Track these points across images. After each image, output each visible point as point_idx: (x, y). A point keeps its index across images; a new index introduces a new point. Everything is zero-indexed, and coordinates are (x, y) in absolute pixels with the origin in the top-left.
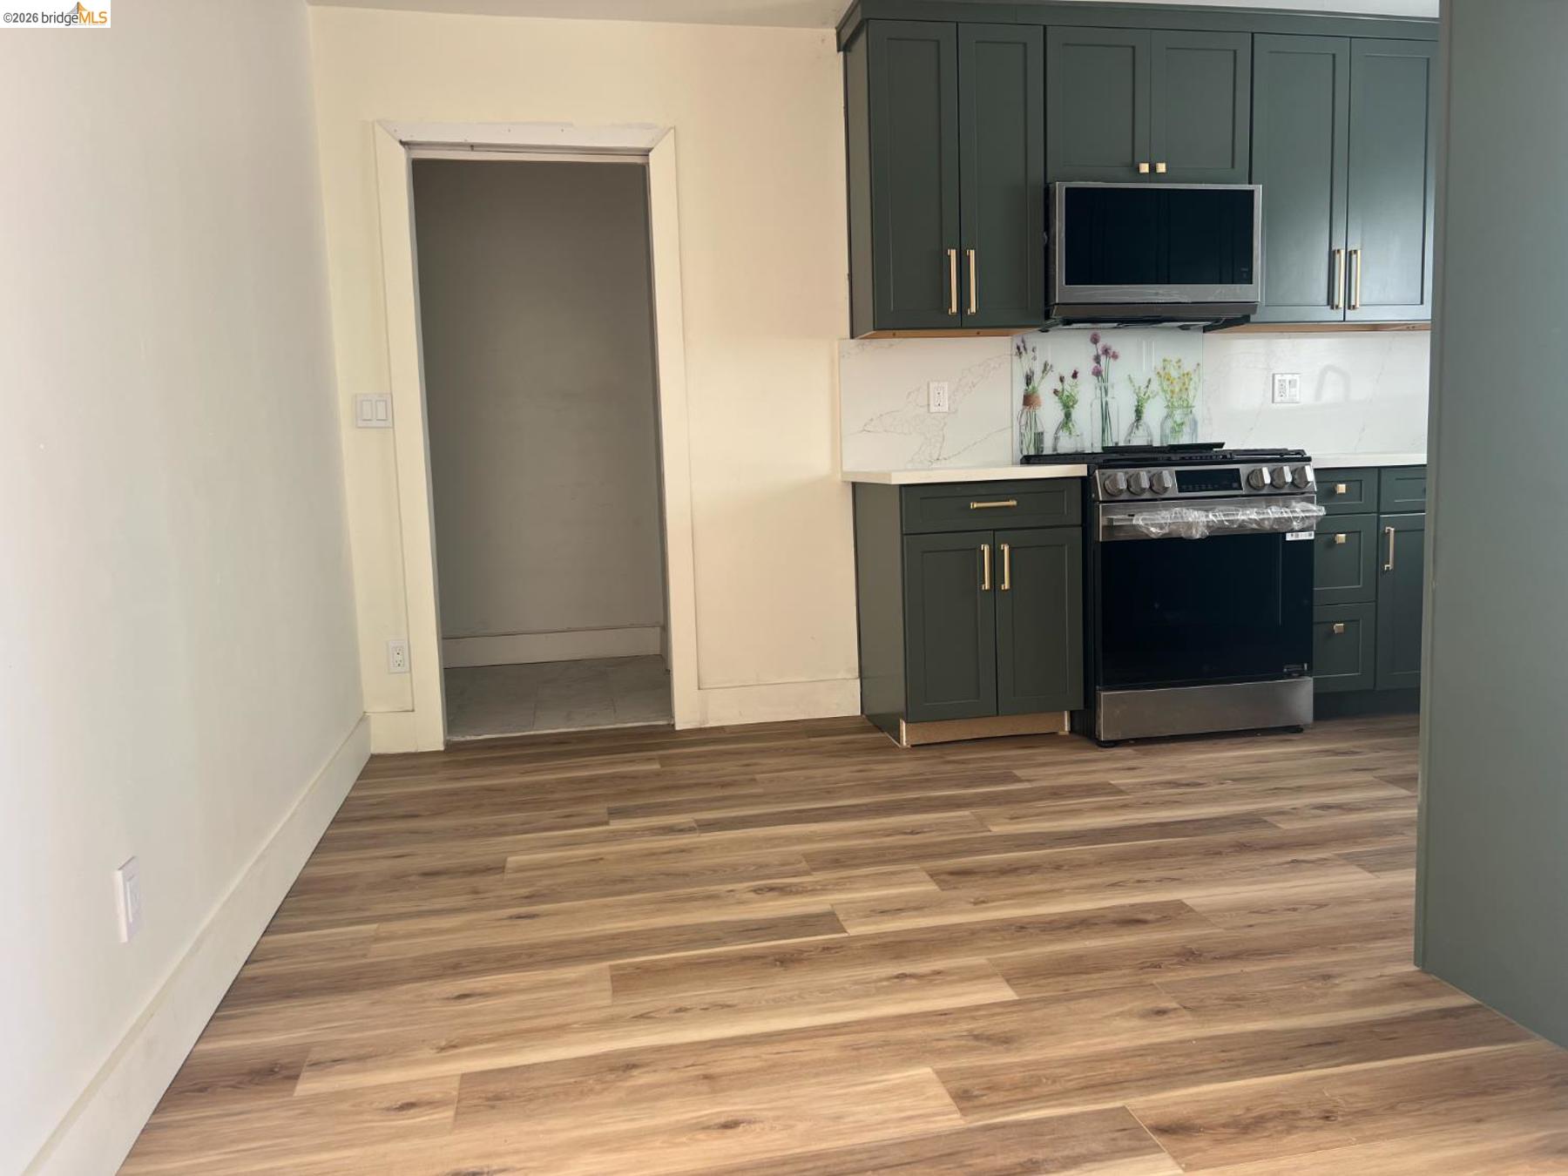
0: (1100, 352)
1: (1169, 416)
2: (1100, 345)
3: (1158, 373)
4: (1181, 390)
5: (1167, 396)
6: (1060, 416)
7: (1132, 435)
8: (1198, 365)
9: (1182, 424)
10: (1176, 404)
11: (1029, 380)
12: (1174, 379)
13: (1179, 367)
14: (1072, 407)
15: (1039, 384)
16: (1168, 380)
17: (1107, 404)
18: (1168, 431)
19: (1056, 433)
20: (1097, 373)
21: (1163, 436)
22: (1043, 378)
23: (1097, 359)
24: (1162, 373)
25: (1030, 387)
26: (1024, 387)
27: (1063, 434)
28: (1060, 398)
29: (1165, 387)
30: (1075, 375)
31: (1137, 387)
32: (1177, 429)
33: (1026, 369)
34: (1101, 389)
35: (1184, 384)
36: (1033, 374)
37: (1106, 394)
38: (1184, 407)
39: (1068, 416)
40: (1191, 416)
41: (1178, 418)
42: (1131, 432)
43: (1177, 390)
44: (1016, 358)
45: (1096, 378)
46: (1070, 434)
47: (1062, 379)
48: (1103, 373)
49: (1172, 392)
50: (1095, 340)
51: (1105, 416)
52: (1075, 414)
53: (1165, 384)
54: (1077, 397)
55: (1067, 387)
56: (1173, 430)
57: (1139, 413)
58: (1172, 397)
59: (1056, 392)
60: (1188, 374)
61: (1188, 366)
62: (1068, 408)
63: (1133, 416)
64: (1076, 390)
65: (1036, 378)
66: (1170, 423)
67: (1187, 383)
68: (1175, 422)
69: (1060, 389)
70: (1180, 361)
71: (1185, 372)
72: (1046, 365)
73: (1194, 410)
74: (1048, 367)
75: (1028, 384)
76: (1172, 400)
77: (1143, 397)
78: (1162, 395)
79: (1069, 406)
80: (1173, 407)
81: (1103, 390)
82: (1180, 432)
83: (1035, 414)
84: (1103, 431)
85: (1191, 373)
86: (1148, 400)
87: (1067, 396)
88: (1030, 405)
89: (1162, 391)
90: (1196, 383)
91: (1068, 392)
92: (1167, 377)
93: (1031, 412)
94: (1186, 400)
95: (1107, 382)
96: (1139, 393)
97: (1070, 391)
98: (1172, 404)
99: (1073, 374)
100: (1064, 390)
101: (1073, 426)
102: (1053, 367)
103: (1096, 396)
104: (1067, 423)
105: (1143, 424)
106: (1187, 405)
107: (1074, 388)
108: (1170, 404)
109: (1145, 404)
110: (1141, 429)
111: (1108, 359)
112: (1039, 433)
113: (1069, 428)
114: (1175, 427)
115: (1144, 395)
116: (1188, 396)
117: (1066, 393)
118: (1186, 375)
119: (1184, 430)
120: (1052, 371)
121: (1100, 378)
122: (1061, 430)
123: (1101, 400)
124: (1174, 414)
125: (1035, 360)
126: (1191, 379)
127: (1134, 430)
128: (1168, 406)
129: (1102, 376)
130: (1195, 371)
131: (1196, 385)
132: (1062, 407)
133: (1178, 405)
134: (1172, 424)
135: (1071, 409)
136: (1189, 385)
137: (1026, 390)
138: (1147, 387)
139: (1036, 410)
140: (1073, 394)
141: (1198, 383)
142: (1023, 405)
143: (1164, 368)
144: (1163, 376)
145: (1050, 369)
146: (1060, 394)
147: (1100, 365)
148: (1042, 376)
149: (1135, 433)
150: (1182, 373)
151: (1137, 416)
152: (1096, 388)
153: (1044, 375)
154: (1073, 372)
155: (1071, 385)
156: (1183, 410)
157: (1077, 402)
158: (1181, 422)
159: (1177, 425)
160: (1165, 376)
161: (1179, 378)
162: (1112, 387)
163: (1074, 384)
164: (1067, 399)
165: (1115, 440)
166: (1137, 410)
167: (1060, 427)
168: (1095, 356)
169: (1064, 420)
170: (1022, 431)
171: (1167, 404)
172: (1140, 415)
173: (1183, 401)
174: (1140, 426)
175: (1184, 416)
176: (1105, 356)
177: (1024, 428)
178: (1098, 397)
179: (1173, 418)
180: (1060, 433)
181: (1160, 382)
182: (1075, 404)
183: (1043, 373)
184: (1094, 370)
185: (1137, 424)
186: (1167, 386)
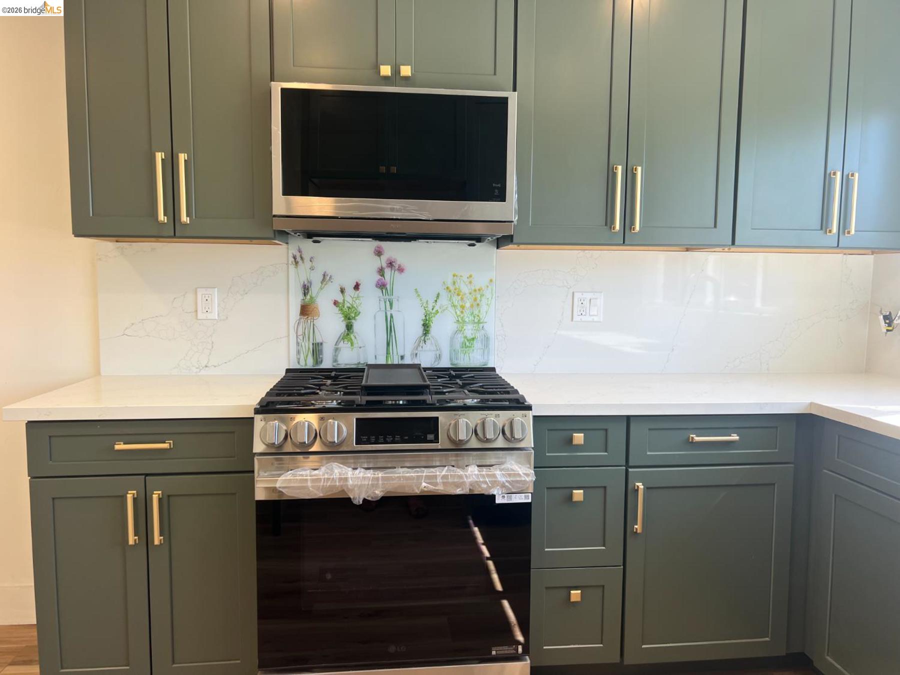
0: (384, 265)
1: (459, 331)
2: (384, 258)
3: (448, 288)
4: (472, 306)
5: (457, 310)
6: (341, 327)
7: (420, 348)
8: (491, 281)
9: (473, 339)
11: (306, 289)
12: (465, 294)
13: (470, 282)
14: (354, 318)
15: (317, 296)
16: (458, 295)
17: (392, 316)
18: (458, 346)
19: (336, 345)
20: (382, 286)
21: (453, 352)
22: (321, 289)
23: (381, 271)
24: (452, 288)
25: (308, 297)
26: (301, 297)
27: (344, 346)
28: (341, 310)
29: (455, 303)
30: (357, 287)
31: (424, 301)
32: (467, 344)
33: (303, 279)
34: (385, 302)
35: (475, 300)
36: (311, 285)
37: (391, 308)
38: (476, 323)
39: (349, 327)
40: (483, 332)
41: (469, 330)
42: (419, 345)
43: (468, 305)
44: (292, 268)
45: (380, 291)
46: (352, 344)
47: (342, 291)
48: (388, 287)
50: (379, 253)
51: (390, 329)
52: (357, 325)
53: (455, 299)
54: (360, 309)
55: (348, 299)
57: (426, 327)
58: (462, 313)
59: (336, 303)
61: (480, 281)
62: (349, 319)
63: (420, 330)
64: (357, 301)
65: (314, 290)
66: (460, 338)
67: (479, 299)
68: (466, 337)
69: (340, 300)
70: (471, 276)
71: (477, 288)
72: (325, 275)
73: (485, 325)
74: (328, 278)
75: (305, 294)
76: (462, 316)
77: (431, 311)
78: (452, 310)
79: (351, 318)
80: (464, 322)
81: (388, 303)
82: (470, 347)
83: (314, 324)
84: (388, 344)
85: (483, 289)
86: (436, 314)
87: (349, 308)
88: (308, 315)
89: (452, 306)
90: (488, 299)
91: (349, 303)
92: (457, 293)
93: (309, 321)
94: (478, 316)
95: (392, 295)
96: (427, 307)
97: (351, 303)
98: (462, 319)
99: (355, 286)
100: (345, 302)
101: (356, 338)
102: (332, 278)
103: (380, 309)
104: (348, 334)
105: (431, 338)
106: (479, 321)
107: (356, 299)
108: (460, 319)
109: (433, 318)
110: (428, 346)
111: (393, 271)
112: (318, 343)
113: (352, 340)
114: (465, 344)
115: (433, 309)
116: (479, 311)
117: (347, 305)
118: (478, 291)
119: (476, 346)
120: (332, 282)
121: (384, 291)
122: (342, 342)
123: (386, 313)
124: (465, 330)
125: (313, 270)
126: (483, 295)
127: (421, 345)
128: (458, 321)
129: (387, 289)
130: (488, 287)
131: (488, 301)
132: (343, 318)
133: (469, 321)
134: (463, 339)
135: (353, 321)
136: (481, 301)
137: (303, 299)
138: (436, 301)
139: (315, 321)
140: (355, 306)
141: (490, 299)
142: (300, 315)
143: (454, 283)
144: (452, 291)
145: (329, 280)
146: (341, 306)
147: (384, 277)
148: (321, 286)
149: (422, 347)
150: (473, 288)
151: (424, 329)
152: (380, 300)
153: (323, 285)
154: (355, 284)
155: (352, 296)
156: (475, 325)
157: (359, 314)
158: (472, 337)
159: (468, 340)
160: (455, 291)
161: (470, 294)
162: (398, 300)
163: (356, 296)
164: (349, 310)
165: (401, 353)
166: (424, 324)
167: (341, 338)
168: (379, 268)
169: (345, 331)
170: (299, 340)
171: (457, 319)
172: (428, 329)
173: (474, 317)
174: (428, 339)
175: (475, 331)
176: (390, 269)
177: (301, 337)
178: (382, 309)
179: (463, 333)
180: (341, 345)
181: (450, 296)
182: (357, 316)
183: (322, 283)
184: (378, 282)
185: (425, 338)
186: (457, 302)
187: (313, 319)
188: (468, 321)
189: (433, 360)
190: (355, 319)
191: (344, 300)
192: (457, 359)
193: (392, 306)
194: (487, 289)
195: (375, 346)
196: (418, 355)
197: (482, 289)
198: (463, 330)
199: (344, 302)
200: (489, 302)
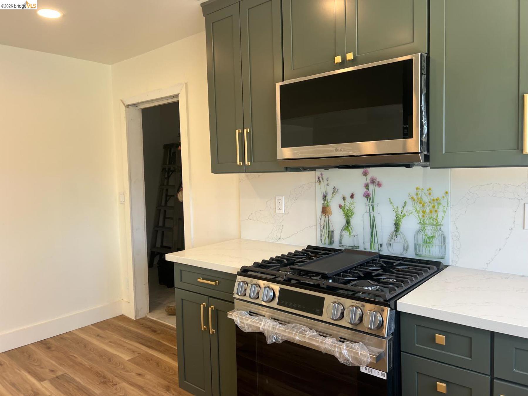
0: (369, 182)
1: (421, 230)
2: (369, 177)
3: (412, 198)
4: (431, 212)
5: (419, 215)
6: (343, 222)
7: (393, 240)
8: (447, 193)
9: (432, 237)
10: (427, 222)
11: (325, 197)
12: (425, 203)
13: (430, 194)
14: (351, 216)
15: (330, 202)
16: (420, 203)
17: (374, 217)
18: (420, 241)
19: (341, 233)
20: (367, 195)
21: (417, 246)
22: (332, 197)
23: (367, 186)
24: (415, 198)
25: (326, 202)
26: (322, 202)
27: (345, 234)
28: (343, 211)
29: (418, 209)
30: (352, 196)
31: (395, 207)
32: (428, 240)
33: (323, 191)
34: (369, 207)
35: (434, 207)
36: (327, 195)
37: (373, 211)
38: (434, 225)
39: (348, 222)
40: (440, 232)
41: (429, 231)
42: (392, 238)
43: (428, 211)
44: (317, 184)
45: (366, 199)
46: (350, 234)
47: (344, 199)
48: (371, 196)
49: (424, 212)
50: (365, 174)
51: (373, 226)
52: (353, 221)
53: (418, 206)
54: (354, 211)
55: (347, 204)
56: (425, 241)
57: (397, 226)
58: (423, 216)
59: (340, 206)
60: (437, 200)
61: (437, 193)
62: (348, 217)
63: (392, 228)
64: (353, 206)
65: (329, 197)
66: (421, 236)
67: (436, 206)
68: (426, 235)
69: (343, 205)
70: (430, 189)
71: (435, 198)
72: (334, 189)
73: (442, 228)
74: (336, 190)
75: (324, 200)
76: (423, 219)
77: (400, 214)
78: (416, 214)
79: (349, 216)
80: (425, 223)
81: (371, 208)
82: (430, 243)
83: (329, 219)
84: (372, 235)
86: (404, 217)
88: (325, 213)
89: (415, 211)
90: (444, 207)
91: (348, 207)
92: (419, 201)
93: (326, 217)
94: (436, 220)
95: (374, 202)
96: (397, 211)
97: (349, 207)
98: (423, 221)
99: (351, 196)
101: (352, 229)
102: (338, 190)
103: (366, 211)
104: (347, 227)
105: (400, 234)
106: (437, 223)
107: (352, 204)
108: (422, 221)
109: (402, 219)
110: (399, 239)
111: (374, 186)
112: (331, 231)
113: (349, 230)
115: (401, 213)
116: (437, 216)
117: (347, 208)
119: (434, 242)
120: (338, 193)
121: (369, 199)
122: (344, 231)
123: (370, 214)
124: (426, 229)
125: (328, 186)
126: (440, 204)
127: (394, 237)
128: (420, 222)
129: (370, 197)
130: (444, 197)
131: (444, 209)
132: (344, 216)
134: (424, 237)
135: (350, 218)
136: (438, 208)
137: (323, 204)
138: (404, 207)
139: (329, 217)
140: (351, 208)
141: (446, 207)
142: (322, 213)
143: (417, 194)
144: (416, 201)
145: (337, 192)
146: (343, 208)
147: (369, 190)
148: (332, 196)
149: (394, 240)
150: (432, 198)
151: (395, 227)
152: (366, 205)
153: (333, 195)
154: (351, 194)
155: (350, 203)
156: (433, 227)
157: (353, 214)
158: (431, 235)
159: (428, 238)
160: (418, 200)
161: (430, 202)
162: (377, 206)
163: (352, 202)
164: (348, 211)
165: (380, 242)
166: (396, 223)
167: (344, 229)
168: (365, 184)
169: (346, 225)
170: (321, 229)
171: (420, 221)
172: (398, 227)
173: (433, 220)
174: (398, 234)
175: (434, 231)
176: (372, 184)
177: (322, 226)
178: (367, 212)
179: (424, 232)
180: (344, 233)
181: (414, 204)
182: (353, 215)
183: (333, 194)
184: (365, 193)
185: (396, 233)
186: (419, 208)
187: (329, 216)
188: (428, 223)
189: (402, 250)
190: (351, 217)
191: (345, 205)
192: (420, 251)
193: (374, 210)
194: (443, 200)
195: (364, 236)
196: (391, 245)
197: (439, 199)
198: (424, 229)
200: (445, 210)
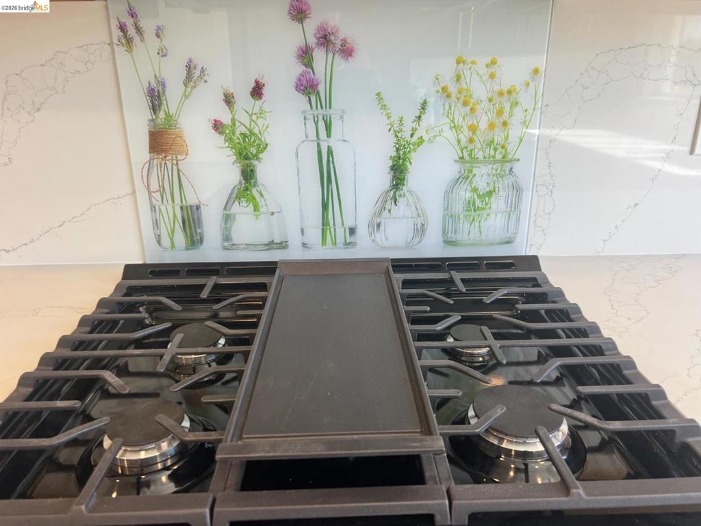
0: (312, 41)
1: (464, 178)
2: (311, 25)
3: (444, 89)
4: (491, 126)
5: (461, 136)
6: (233, 176)
7: (385, 214)
8: (536, 71)
9: (490, 193)
10: (480, 155)
11: (155, 98)
12: (479, 102)
13: (492, 76)
14: (256, 157)
15: (179, 108)
16: (465, 104)
17: (330, 152)
18: (458, 208)
19: (225, 208)
20: (307, 87)
22: (186, 96)
23: (305, 55)
24: (453, 89)
25: (162, 115)
26: (147, 114)
27: (242, 211)
28: (230, 140)
29: (459, 121)
30: (257, 91)
31: (395, 118)
32: (478, 203)
33: (148, 77)
34: (316, 123)
35: (500, 113)
36: (164, 88)
37: (329, 135)
38: (498, 161)
39: (248, 175)
40: (510, 179)
41: (482, 178)
42: (383, 208)
43: (483, 125)
44: (120, 51)
45: (304, 99)
46: (256, 208)
47: (229, 100)
48: (321, 88)
49: (473, 129)
50: (299, 14)
51: (327, 177)
52: (264, 170)
53: (459, 112)
54: (267, 138)
55: (243, 118)
56: (470, 206)
57: (398, 172)
58: (471, 141)
59: (217, 126)
60: (509, 92)
61: (512, 74)
62: (247, 158)
63: (386, 180)
64: (260, 122)
65: (172, 97)
66: (464, 194)
67: (507, 111)
68: (475, 190)
69: (226, 118)
70: (493, 63)
71: (505, 89)
72: (190, 67)
73: (517, 168)
74: (197, 73)
75: (155, 108)
76: (471, 147)
77: (408, 138)
78: (449, 134)
79: (250, 155)
80: (474, 159)
81: (322, 125)
82: (483, 209)
83: (178, 170)
84: (325, 206)
85: (518, 90)
86: (418, 146)
87: (244, 135)
88: (163, 151)
89: (451, 128)
90: (526, 111)
91: (246, 127)
92: (463, 98)
93: (169, 164)
94: (503, 147)
95: (330, 108)
96: (401, 130)
97: (249, 127)
98: (470, 155)
99: (254, 89)
100: (237, 123)
101: (262, 195)
102: (206, 73)
103: (307, 137)
104: (247, 189)
105: (407, 194)
106: (504, 157)
107: (257, 118)
108: (466, 155)
109: (413, 154)
110: (403, 208)
111: (330, 55)
113: (254, 198)
114: (474, 204)
115: (412, 135)
116: (507, 138)
117: (240, 129)
118: (506, 94)
119: (494, 206)
120: (206, 82)
121: (313, 99)
122: (237, 202)
123: (319, 145)
124: (474, 175)
125: (165, 55)
126: (517, 103)
127: (388, 206)
128: (462, 158)
129: (318, 92)
130: (528, 85)
131: (525, 117)
132: (235, 157)
133: (484, 157)
134: (469, 194)
135: (255, 162)
136: (511, 116)
137: (153, 120)
138: (419, 118)
139: (179, 162)
140: (256, 131)
141: (530, 111)
142: (150, 153)
143: (458, 78)
144: (454, 96)
145: (200, 77)
146: (228, 131)
147: (312, 69)
148: (185, 91)
149: (390, 211)
150: (497, 88)
151: (394, 177)
152: (305, 118)
153: (189, 90)
154: (253, 85)
155: (250, 114)
156: (495, 166)
157: (265, 148)
158: (488, 190)
159: (479, 196)
160: (459, 96)
161: (490, 100)
162: (342, 117)
163: (256, 110)
164: (244, 141)
165: (349, 223)
166: (394, 165)
167: (234, 196)
168: (300, 49)
169: (240, 182)
170: (154, 202)
171: (461, 155)
172: (401, 177)
173: (496, 150)
174: (400, 196)
175: (495, 178)
176: (323, 50)
177: (157, 196)
178: (310, 138)
179: (471, 182)
180: (235, 208)
181: (447, 108)
182: (262, 152)
183: (185, 85)
184: (300, 80)
185: (395, 193)
186: (461, 119)
187: (177, 160)
188: (481, 158)
190: (258, 159)
191: (233, 120)
193: (330, 132)
194: (526, 91)
195: (301, 210)
197: (515, 90)
198: (471, 175)
199: (234, 124)
200: (528, 118)
